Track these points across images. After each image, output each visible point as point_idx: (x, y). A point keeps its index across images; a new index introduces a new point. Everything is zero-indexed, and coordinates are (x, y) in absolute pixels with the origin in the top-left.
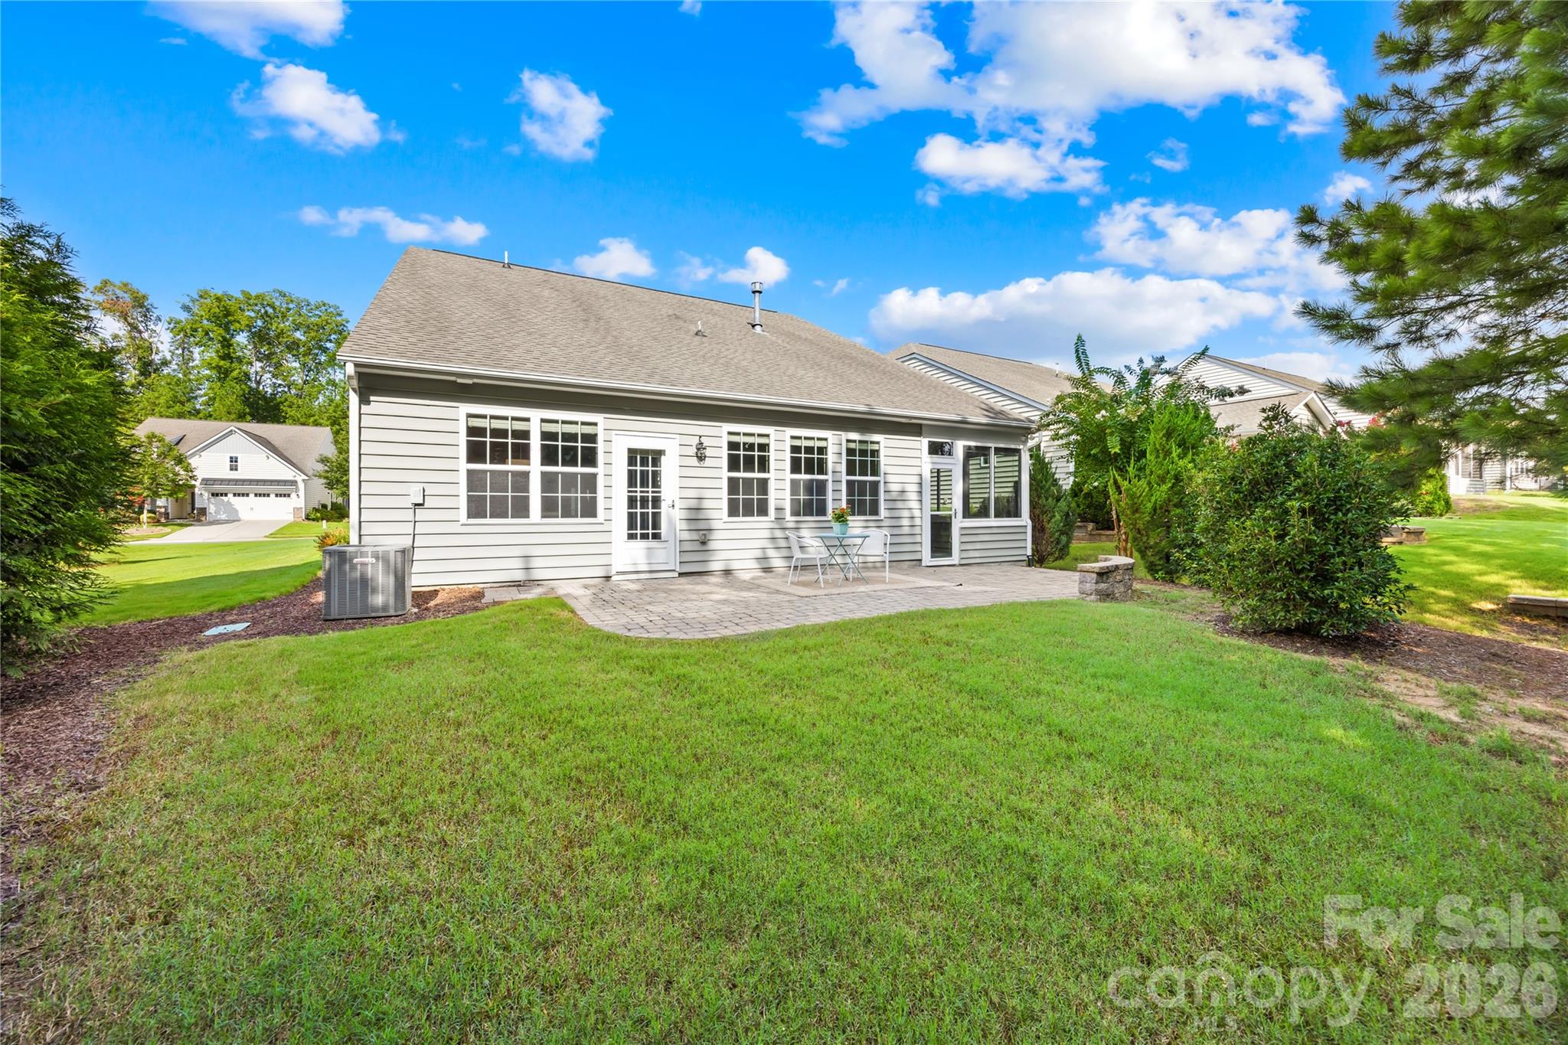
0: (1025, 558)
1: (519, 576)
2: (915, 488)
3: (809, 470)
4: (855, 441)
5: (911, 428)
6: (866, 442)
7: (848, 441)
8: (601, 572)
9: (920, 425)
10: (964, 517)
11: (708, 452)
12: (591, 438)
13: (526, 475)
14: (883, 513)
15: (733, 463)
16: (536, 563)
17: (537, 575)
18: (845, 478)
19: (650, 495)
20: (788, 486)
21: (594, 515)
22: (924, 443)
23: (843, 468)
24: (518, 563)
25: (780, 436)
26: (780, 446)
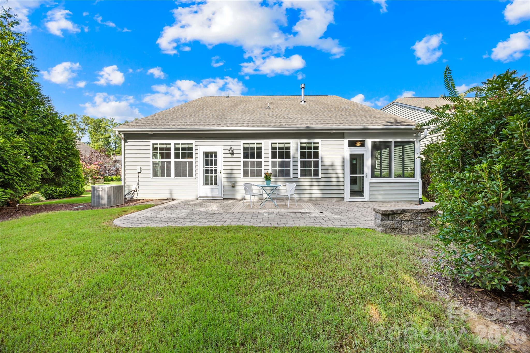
0: (418, 200)
1: (168, 196)
2: (340, 163)
3: (281, 156)
4: (305, 143)
5: (339, 135)
6: (311, 143)
7: (301, 143)
8: (194, 196)
9: (343, 133)
10: (372, 178)
11: (235, 152)
12: (191, 149)
13: (170, 162)
14: (320, 175)
15: (245, 156)
16: (174, 192)
17: (174, 196)
18: (299, 160)
19: (213, 168)
20: (270, 164)
21: (192, 176)
22: (346, 142)
23: (298, 155)
24: (168, 192)
25: (266, 143)
26: (266, 147)
